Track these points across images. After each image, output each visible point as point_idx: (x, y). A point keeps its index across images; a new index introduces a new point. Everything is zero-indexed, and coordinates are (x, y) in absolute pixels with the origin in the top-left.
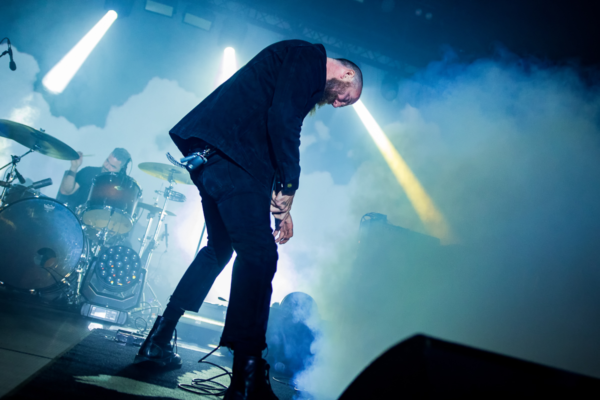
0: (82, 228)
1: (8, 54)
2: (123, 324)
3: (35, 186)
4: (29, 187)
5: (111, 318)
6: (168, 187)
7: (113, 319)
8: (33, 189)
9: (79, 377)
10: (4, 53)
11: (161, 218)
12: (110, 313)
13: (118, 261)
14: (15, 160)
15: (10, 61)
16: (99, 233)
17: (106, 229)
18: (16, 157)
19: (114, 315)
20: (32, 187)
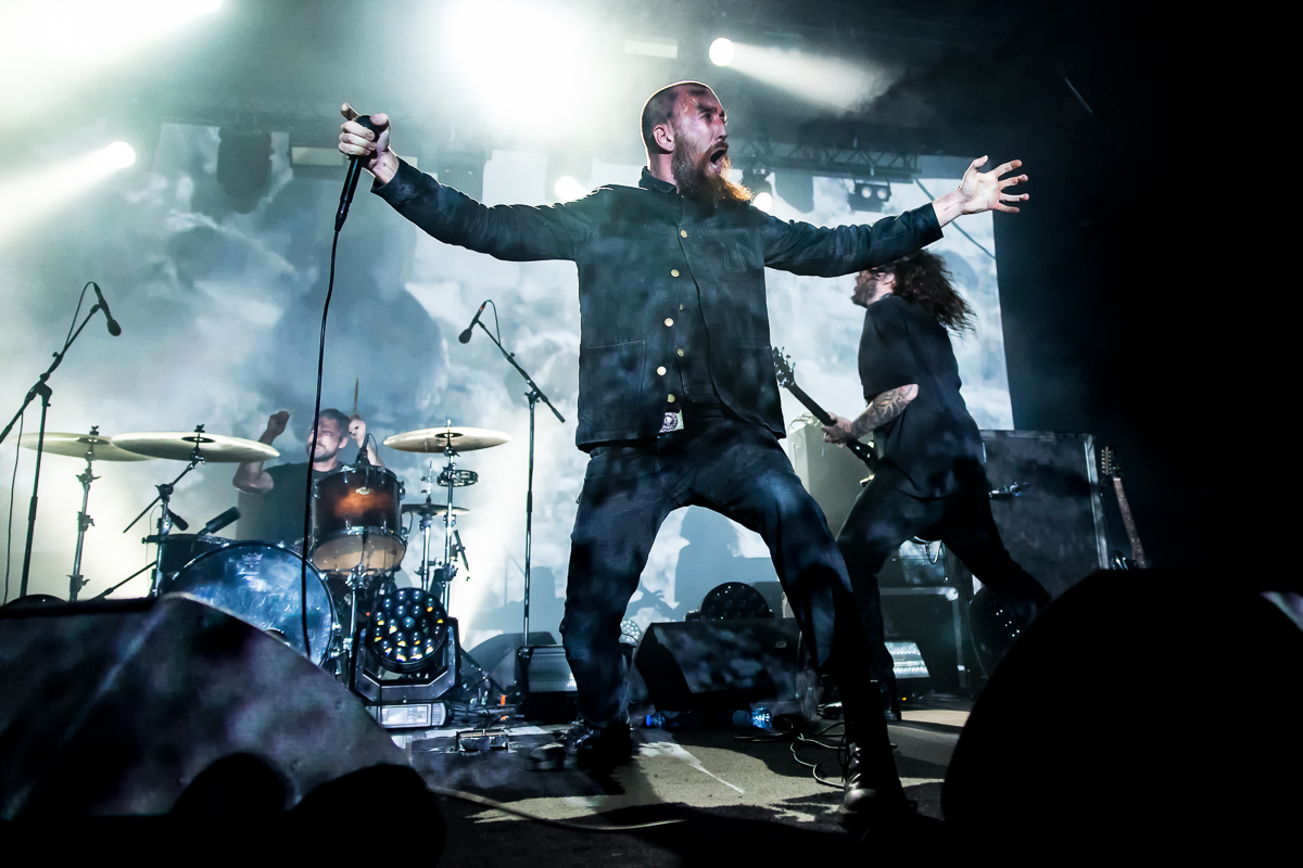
0: (319, 578)
1: (100, 312)
2: (441, 724)
3: (210, 528)
4: (200, 533)
5: (419, 721)
6: (447, 466)
7: (422, 722)
8: (209, 534)
9: (475, 816)
10: (94, 310)
11: (450, 522)
12: (415, 711)
13: (405, 616)
14: (165, 491)
15: (106, 321)
16: (349, 579)
17: (360, 569)
18: (164, 486)
19: (423, 712)
20: (205, 531)
